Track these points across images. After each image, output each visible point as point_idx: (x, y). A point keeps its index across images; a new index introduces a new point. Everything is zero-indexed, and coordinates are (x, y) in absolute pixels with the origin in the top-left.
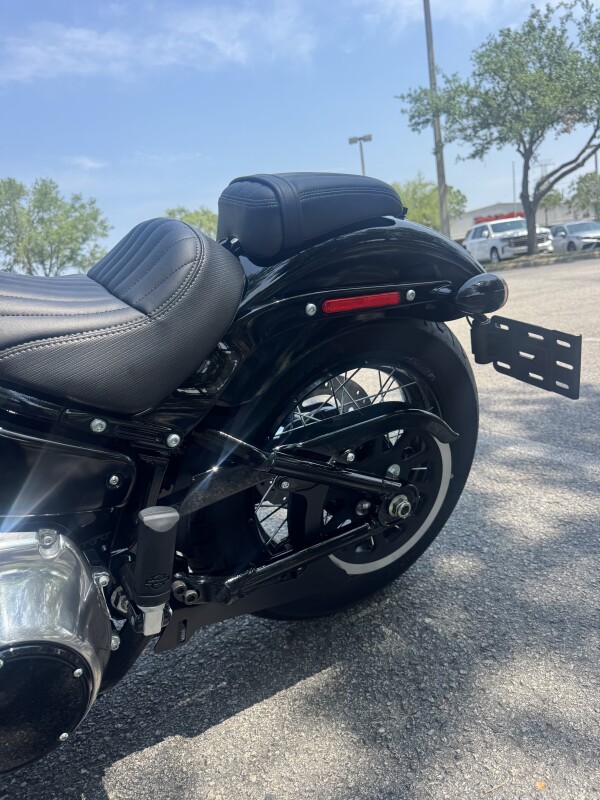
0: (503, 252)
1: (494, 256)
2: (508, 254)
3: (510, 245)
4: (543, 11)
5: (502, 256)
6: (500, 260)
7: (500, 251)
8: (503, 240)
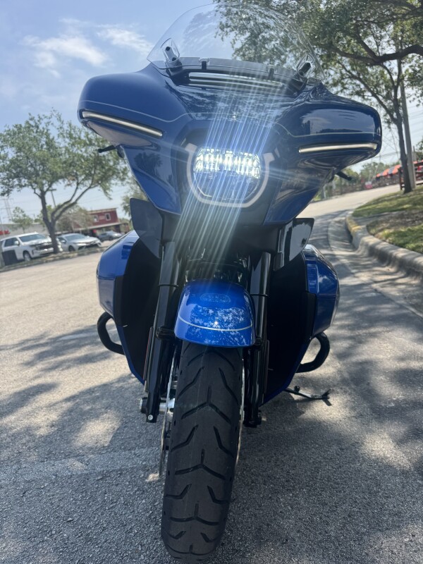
0: (33, 253)
1: (26, 256)
2: (36, 255)
3: (37, 249)
4: (37, 119)
5: (32, 256)
6: (31, 259)
7: (31, 253)
8: (32, 246)
